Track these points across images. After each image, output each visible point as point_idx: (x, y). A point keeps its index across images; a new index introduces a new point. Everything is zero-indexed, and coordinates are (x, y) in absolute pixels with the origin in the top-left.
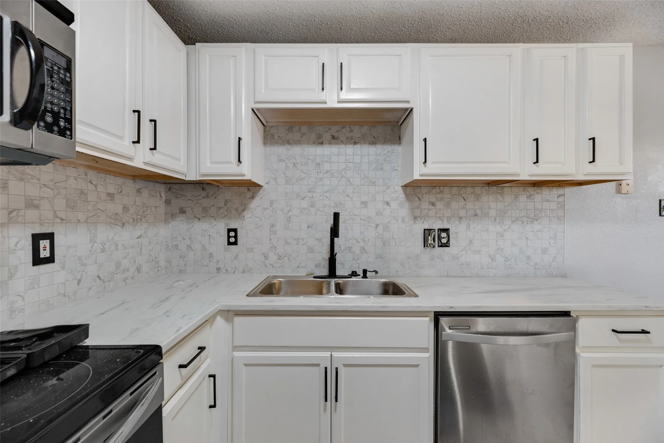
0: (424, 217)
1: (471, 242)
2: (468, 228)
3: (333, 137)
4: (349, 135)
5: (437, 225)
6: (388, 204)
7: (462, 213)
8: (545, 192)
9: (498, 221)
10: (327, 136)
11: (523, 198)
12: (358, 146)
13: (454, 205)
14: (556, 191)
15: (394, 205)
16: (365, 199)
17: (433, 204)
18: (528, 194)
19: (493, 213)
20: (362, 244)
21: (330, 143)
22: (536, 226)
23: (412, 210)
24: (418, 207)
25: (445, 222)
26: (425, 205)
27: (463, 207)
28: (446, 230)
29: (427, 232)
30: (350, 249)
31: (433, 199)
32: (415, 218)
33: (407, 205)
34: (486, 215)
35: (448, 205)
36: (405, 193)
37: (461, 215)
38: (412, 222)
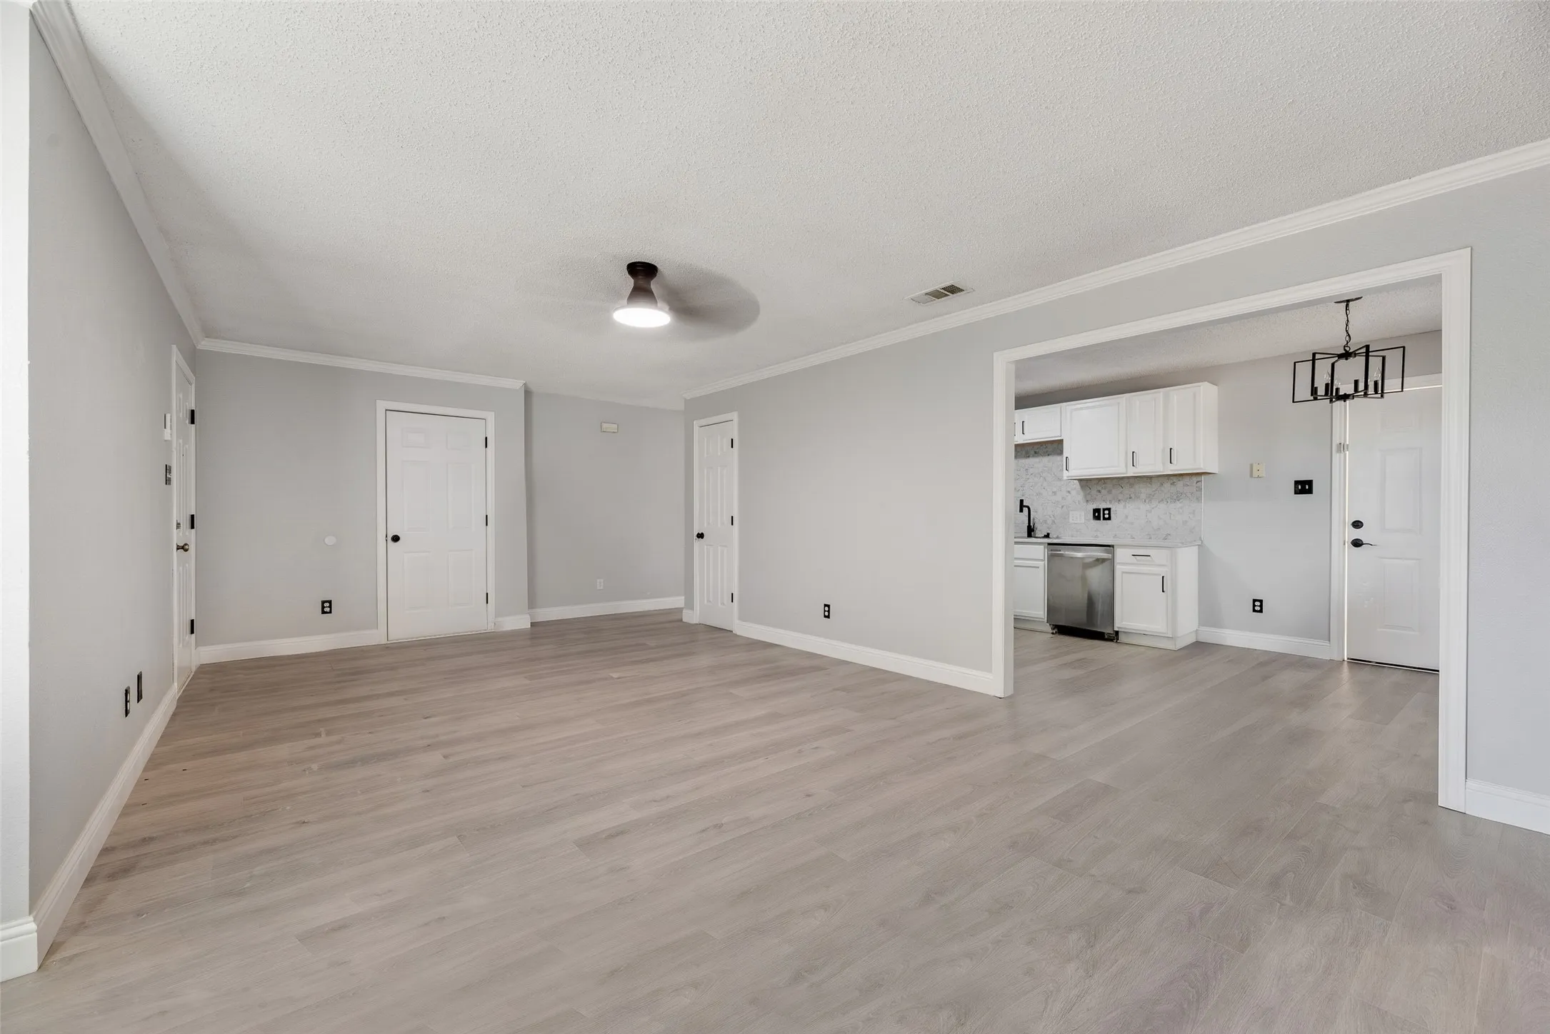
0: (1094, 500)
1: (1127, 517)
2: (1125, 507)
3: (1035, 453)
4: (1045, 450)
5: (1102, 506)
6: (1069, 492)
7: (1120, 497)
8: (1187, 479)
9: (1147, 501)
10: (1033, 452)
11: (1167, 485)
12: (1050, 457)
13: (1114, 491)
14: (1195, 479)
15: (1073, 493)
16: (1055, 490)
17: (1099, 491)
18: (1172, 482)
19: (1143, 496)
20: (1053, 519)
21: (1033, 456)
22: (1178, 504)
23: (1085, 496)
24: (1089, 494)
25: (1108, 503)
26: (1094, 492)
27: (1121, 493)
28: (1109, 509)
29: (1096, 511)
30: (1045, 522)
31: (1100, 488)
32: (1087, 501)
33: (1082, 493)
34: (1138, 497)
35: (1110, 492)
36: (1080, 485)
37: (1120, 498)
38: (1085, 504)
